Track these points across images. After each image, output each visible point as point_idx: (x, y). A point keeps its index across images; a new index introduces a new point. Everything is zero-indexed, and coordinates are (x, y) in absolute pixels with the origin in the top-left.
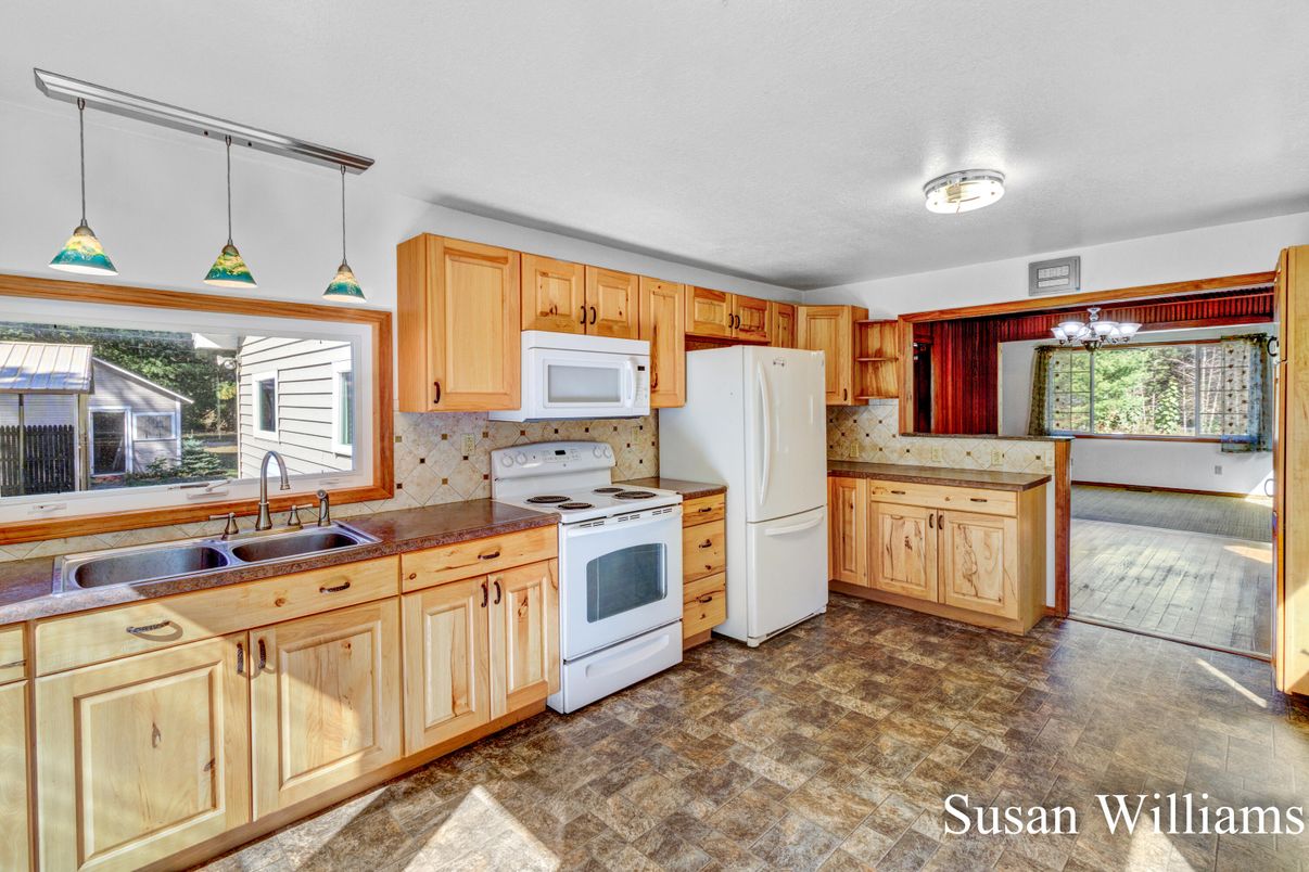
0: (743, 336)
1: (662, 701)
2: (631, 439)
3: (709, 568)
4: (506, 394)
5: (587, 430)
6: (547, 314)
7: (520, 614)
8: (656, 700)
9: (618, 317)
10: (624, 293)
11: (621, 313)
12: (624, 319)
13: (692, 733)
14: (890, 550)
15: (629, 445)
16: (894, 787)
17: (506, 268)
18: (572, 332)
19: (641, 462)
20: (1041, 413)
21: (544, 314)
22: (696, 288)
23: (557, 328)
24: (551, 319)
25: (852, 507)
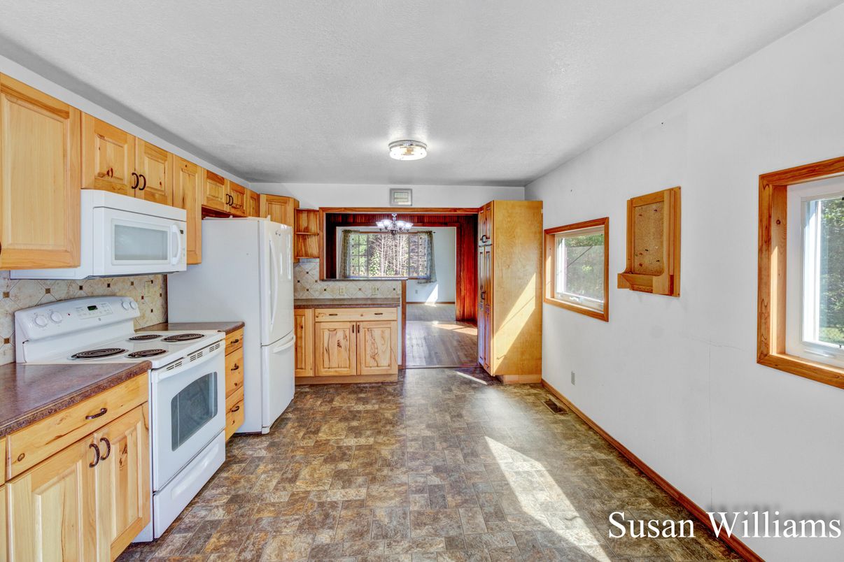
0: (233, 211)
1: (233, 493)
2: (145, 292)
3: (236, 384)
4: (66, 251)
5: (109, 285)
6: (103, 176)
7: (121, 462)
8: (227, 494)
9: (158, 187)
10: (163, 166)
11: (161, 183)
12: (163, 189)
13: (276, 500)
14: (328, 351)
15: (143, 298)
16: (407, 471)
17: (68, 122)
18: (125, 194)
19: (152, 311)
20: (345, 266)
21: (101, 175)
22: (208, 171)
23: (112, 189)
24: (107, 180)
25: (302, 327)
